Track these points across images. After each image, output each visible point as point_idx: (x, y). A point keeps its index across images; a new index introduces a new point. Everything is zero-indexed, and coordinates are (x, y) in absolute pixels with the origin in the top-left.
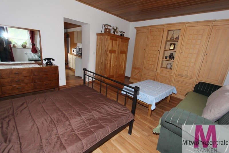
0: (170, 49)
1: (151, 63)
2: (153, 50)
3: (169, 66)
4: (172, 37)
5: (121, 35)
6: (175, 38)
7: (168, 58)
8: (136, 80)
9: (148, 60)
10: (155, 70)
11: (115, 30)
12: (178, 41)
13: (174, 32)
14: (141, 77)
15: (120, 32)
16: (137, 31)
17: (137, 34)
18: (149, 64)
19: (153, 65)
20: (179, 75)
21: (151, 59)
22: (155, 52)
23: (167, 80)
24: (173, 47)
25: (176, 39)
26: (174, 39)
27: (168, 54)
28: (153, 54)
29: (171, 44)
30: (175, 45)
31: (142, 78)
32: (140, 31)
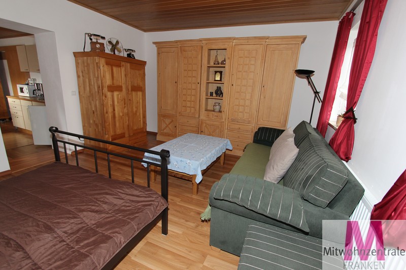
0: (215, 80)
1: (188, 104)
2: (190, 83)
3: (217, 108)
4: (215, 61)
5: (129, 55)
6: (220, 62)
7: (214, 95)
8: (169, 136)
9: (184, 101)
10: (198, 117)
11: (114, 47)
12: (224, 67)
13: (217, 52)
14: (176, 129)
15: (127, 50)
16: (159, 49)
17: (158, 54)
18: (185, 107)
19: (193, 108)
20: (233, 120)
21: (189, 99)
22: (193, 86)
23: (217, 131)
24: (219, 77)
25: (221, 64)
26: (219, 64)
27: (213, 88)
28: (190, 89)
29: (216, 72)
30: (221, 73)
31: (178, 131)
32: (163, 50)
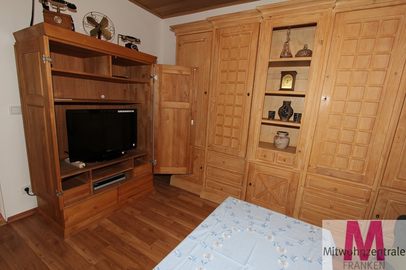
0: (281, 89)
1: (226, 132)
2: (231, 94)
3: (282, 143)
4: (284, 53)
5: (128, 46)
6: (294, 54)
7: (277, 117)
8: (190, 181)
9: (218, 125)
10: (243, 156)
13: (288, 34)
14: (202, 172)
15: (124, 38)
16: (179, 37)
17: (179, 45)
18: (221, 136)
19: (236, 139)
20: (319, 171)
21: (228, 122)
22: (237, 100)
23: (282, 187)
24: (290, 83)
25: (296, 56)
26: (291, 57)
27: (276, 104)
28: (230, 105)
29: (284, 74)
30: (294, 74)
31: (205, 177)
32: (186, 38)
